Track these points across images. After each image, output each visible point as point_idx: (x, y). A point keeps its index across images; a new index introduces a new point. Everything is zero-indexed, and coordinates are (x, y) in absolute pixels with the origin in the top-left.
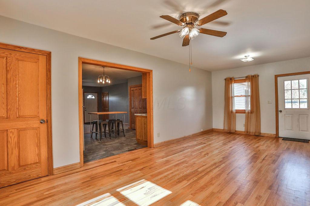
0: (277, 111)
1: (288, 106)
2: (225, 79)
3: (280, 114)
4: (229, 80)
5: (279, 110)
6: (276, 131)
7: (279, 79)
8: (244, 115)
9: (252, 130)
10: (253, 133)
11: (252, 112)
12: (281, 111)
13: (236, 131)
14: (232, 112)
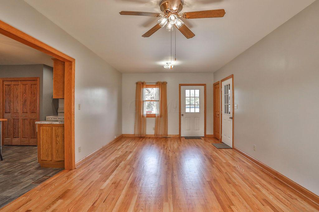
0: (180, 115)
1: (187, 110)
2: (137, 83)
3: (182, 118)
4: (141, 84)
5: (182, 114)
6: (179, 133)
7: (182, 87)
8: (154, 118)
9: (161, 132)
10: (161, 135)
11: (161, 116)
12: (183, 115)
13: (146, 135)
14: (143, 116)
